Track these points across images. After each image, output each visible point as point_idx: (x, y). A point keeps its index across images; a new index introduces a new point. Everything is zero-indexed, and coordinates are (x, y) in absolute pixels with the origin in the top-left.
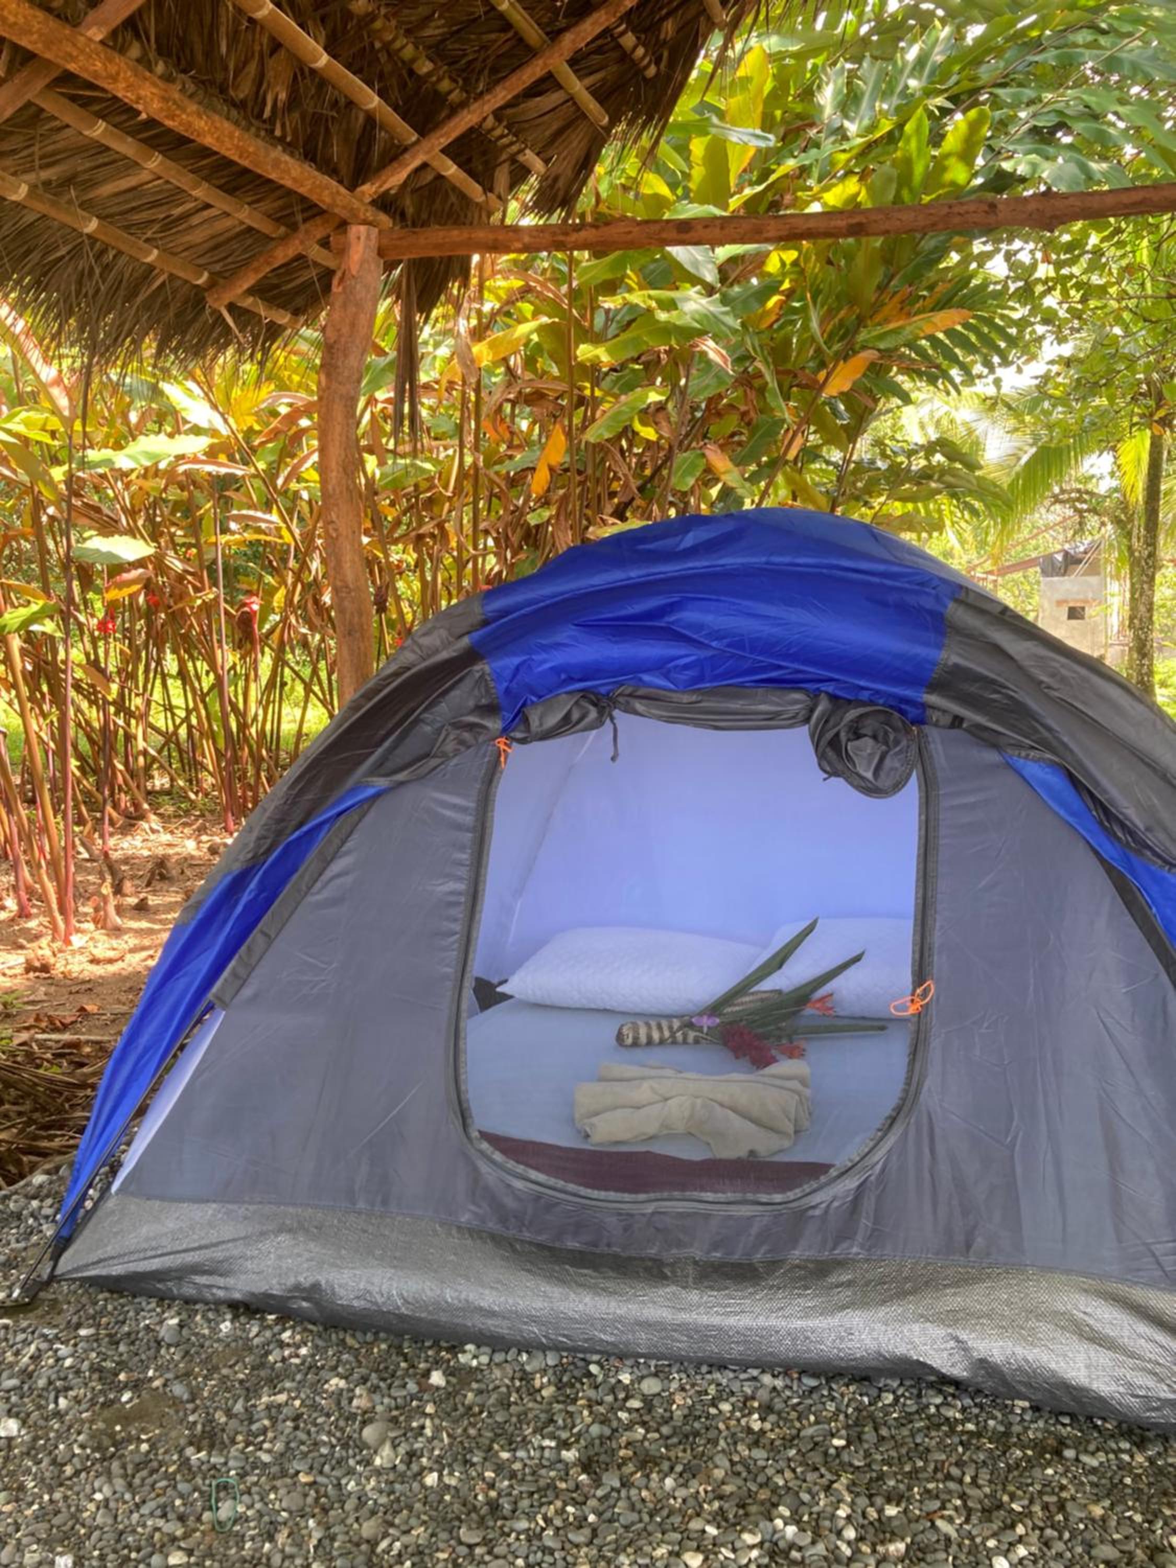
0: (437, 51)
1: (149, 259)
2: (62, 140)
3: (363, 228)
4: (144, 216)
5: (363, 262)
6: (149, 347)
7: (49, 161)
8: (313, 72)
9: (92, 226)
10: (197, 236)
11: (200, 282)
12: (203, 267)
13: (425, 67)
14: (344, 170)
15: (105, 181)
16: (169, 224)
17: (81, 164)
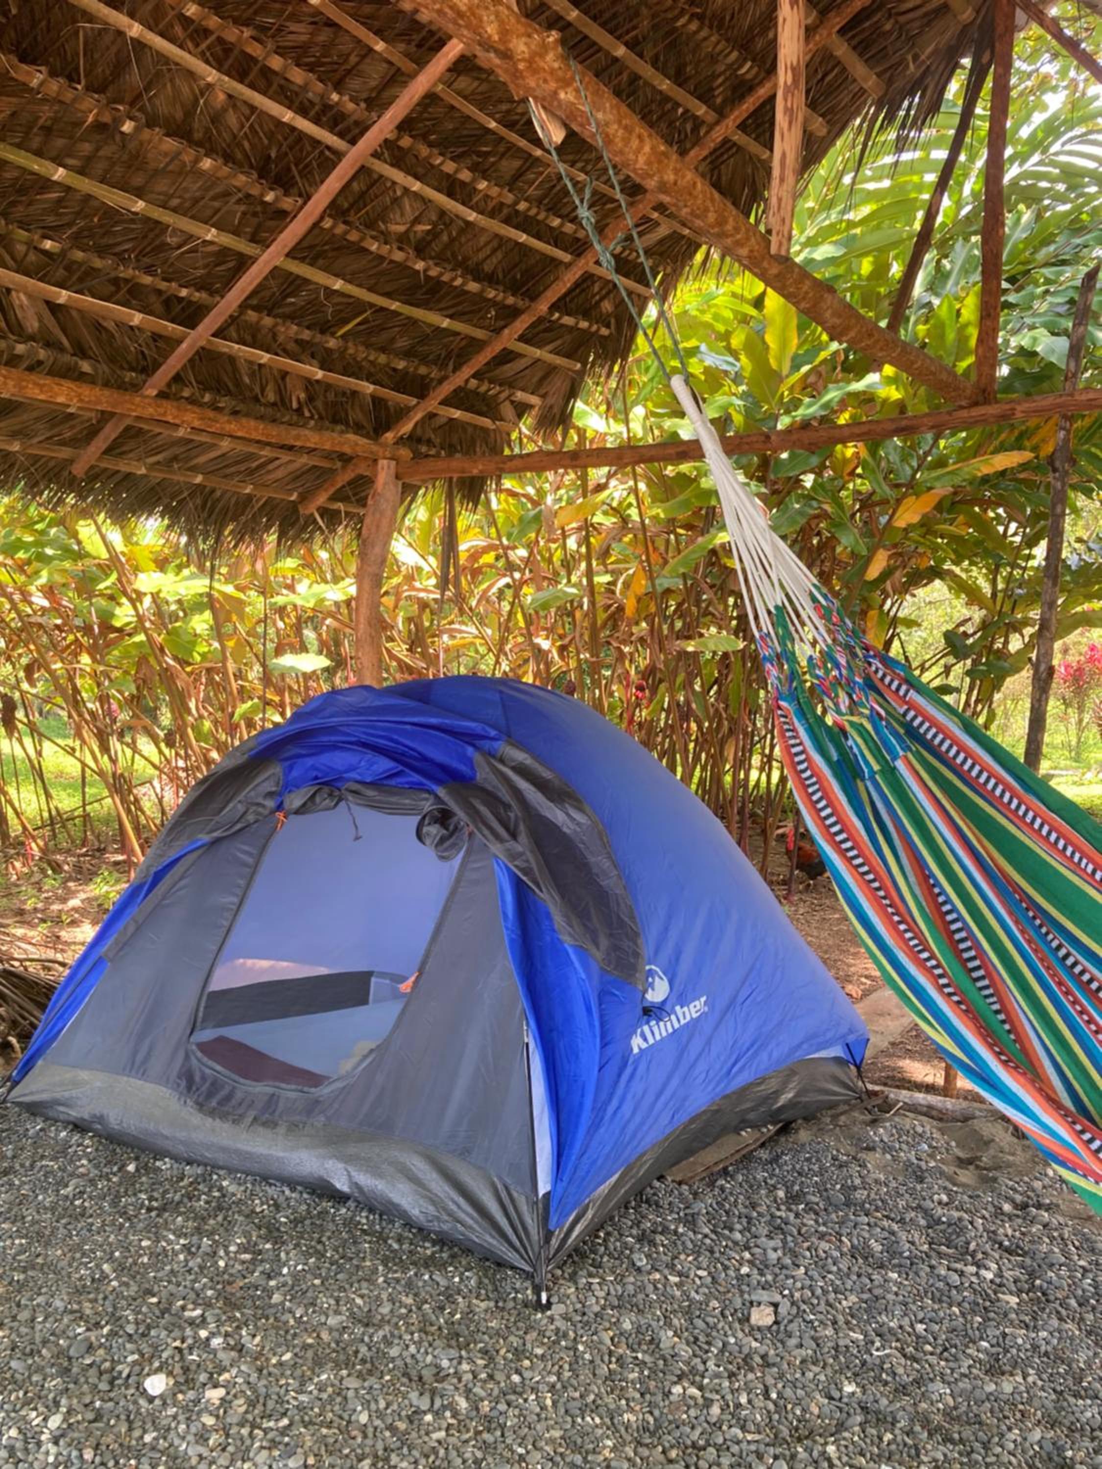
0: (407, 354)
1: (247, 491)
2: (160, 440)
3: (385, 462)
4: (233, 469)
5: (385, 484)
6: (271, 538)
7: (157, 451)
8: (318, 381)
9: (199, 479)
10: (279, 474)
11: (293, 498)
12: (294, 490)
13: (401, 365)
14: (369, 427)
15: (196, 457)
16: (251, 472)
17: (176, 450)
